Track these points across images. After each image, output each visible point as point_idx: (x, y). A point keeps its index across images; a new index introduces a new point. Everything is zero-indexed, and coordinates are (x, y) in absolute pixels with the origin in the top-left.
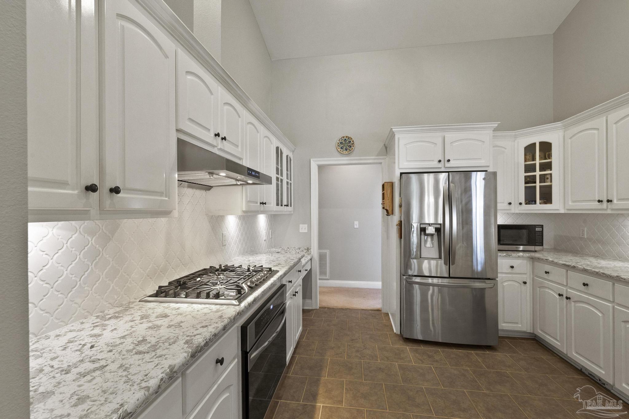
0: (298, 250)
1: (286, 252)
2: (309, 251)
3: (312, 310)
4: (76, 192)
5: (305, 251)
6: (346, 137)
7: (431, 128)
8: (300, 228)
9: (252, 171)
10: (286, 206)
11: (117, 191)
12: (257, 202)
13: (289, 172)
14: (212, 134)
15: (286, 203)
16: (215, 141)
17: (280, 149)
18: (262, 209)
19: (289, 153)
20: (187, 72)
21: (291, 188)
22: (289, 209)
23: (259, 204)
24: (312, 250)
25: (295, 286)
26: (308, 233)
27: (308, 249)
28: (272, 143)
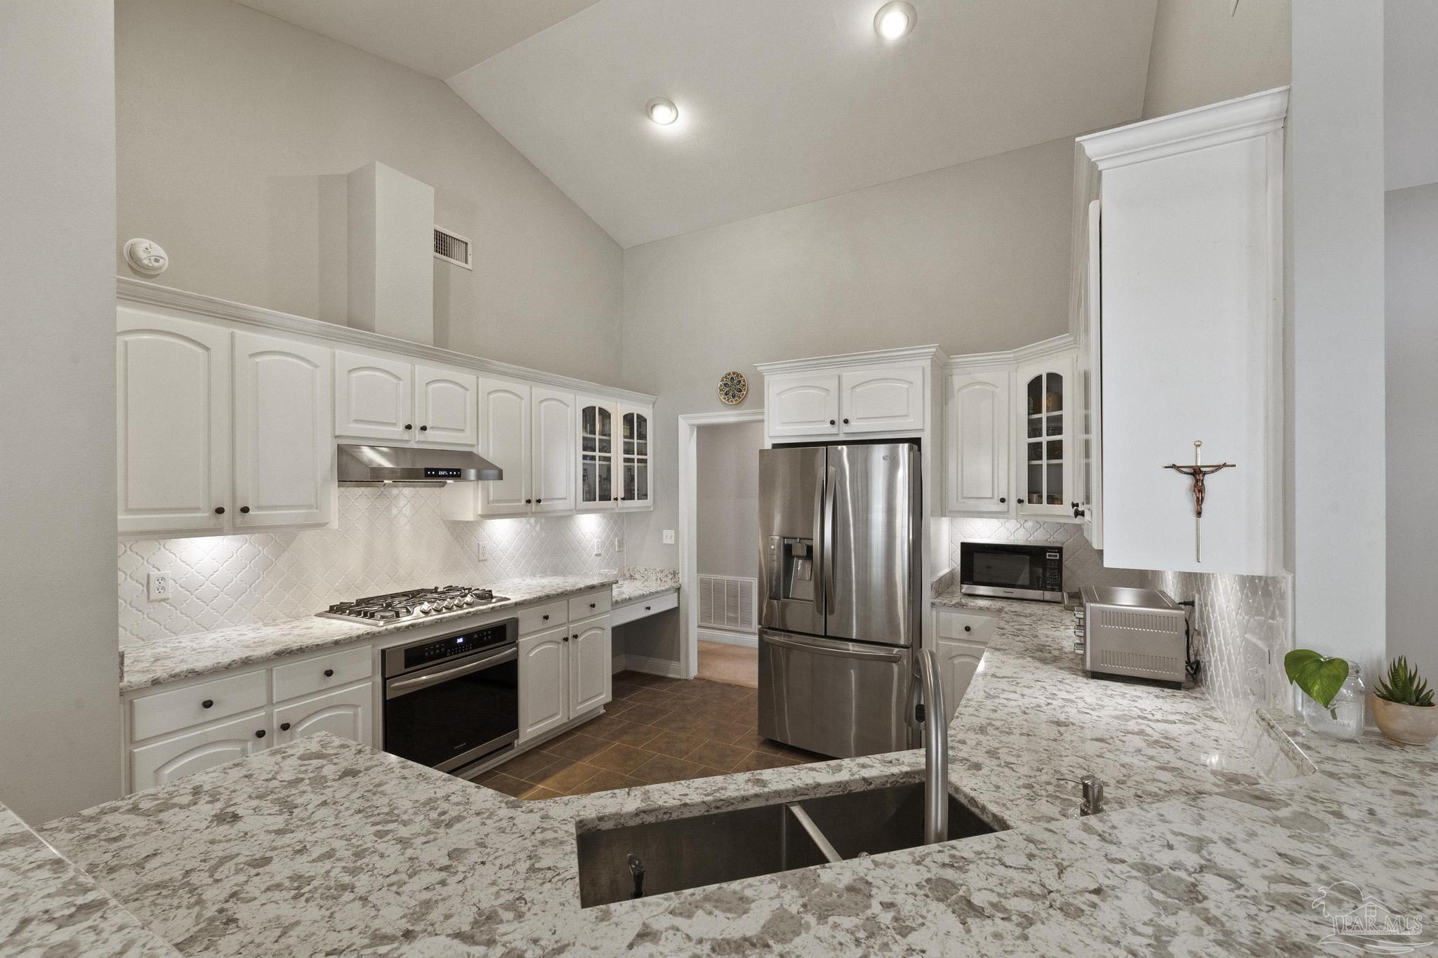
0: (660, 573)
1: (642, 577)
2: (676, 576)
3: (680, 680)
4: (206, 514)
5: (671, 576)
6: (734, 373)
7: (819, 362)
8: (664, 536)
9: (437, 470)
10: (623, 499)
11: (245, 510)
12: (519, 501)
13: (636, 441)
14: (401, 428)
15: (621, 494)
16: (406, 435)
17: (600, 409)
18: (534, 510)
19: (636, 409)
20: (350, 371)
21: (646, 467)
22: (636, 503)
23: (523, 502)
24: (680, 575)
25: (574, 628)
26: (676, 545)
27: (675, 574)
28: (568, 406)
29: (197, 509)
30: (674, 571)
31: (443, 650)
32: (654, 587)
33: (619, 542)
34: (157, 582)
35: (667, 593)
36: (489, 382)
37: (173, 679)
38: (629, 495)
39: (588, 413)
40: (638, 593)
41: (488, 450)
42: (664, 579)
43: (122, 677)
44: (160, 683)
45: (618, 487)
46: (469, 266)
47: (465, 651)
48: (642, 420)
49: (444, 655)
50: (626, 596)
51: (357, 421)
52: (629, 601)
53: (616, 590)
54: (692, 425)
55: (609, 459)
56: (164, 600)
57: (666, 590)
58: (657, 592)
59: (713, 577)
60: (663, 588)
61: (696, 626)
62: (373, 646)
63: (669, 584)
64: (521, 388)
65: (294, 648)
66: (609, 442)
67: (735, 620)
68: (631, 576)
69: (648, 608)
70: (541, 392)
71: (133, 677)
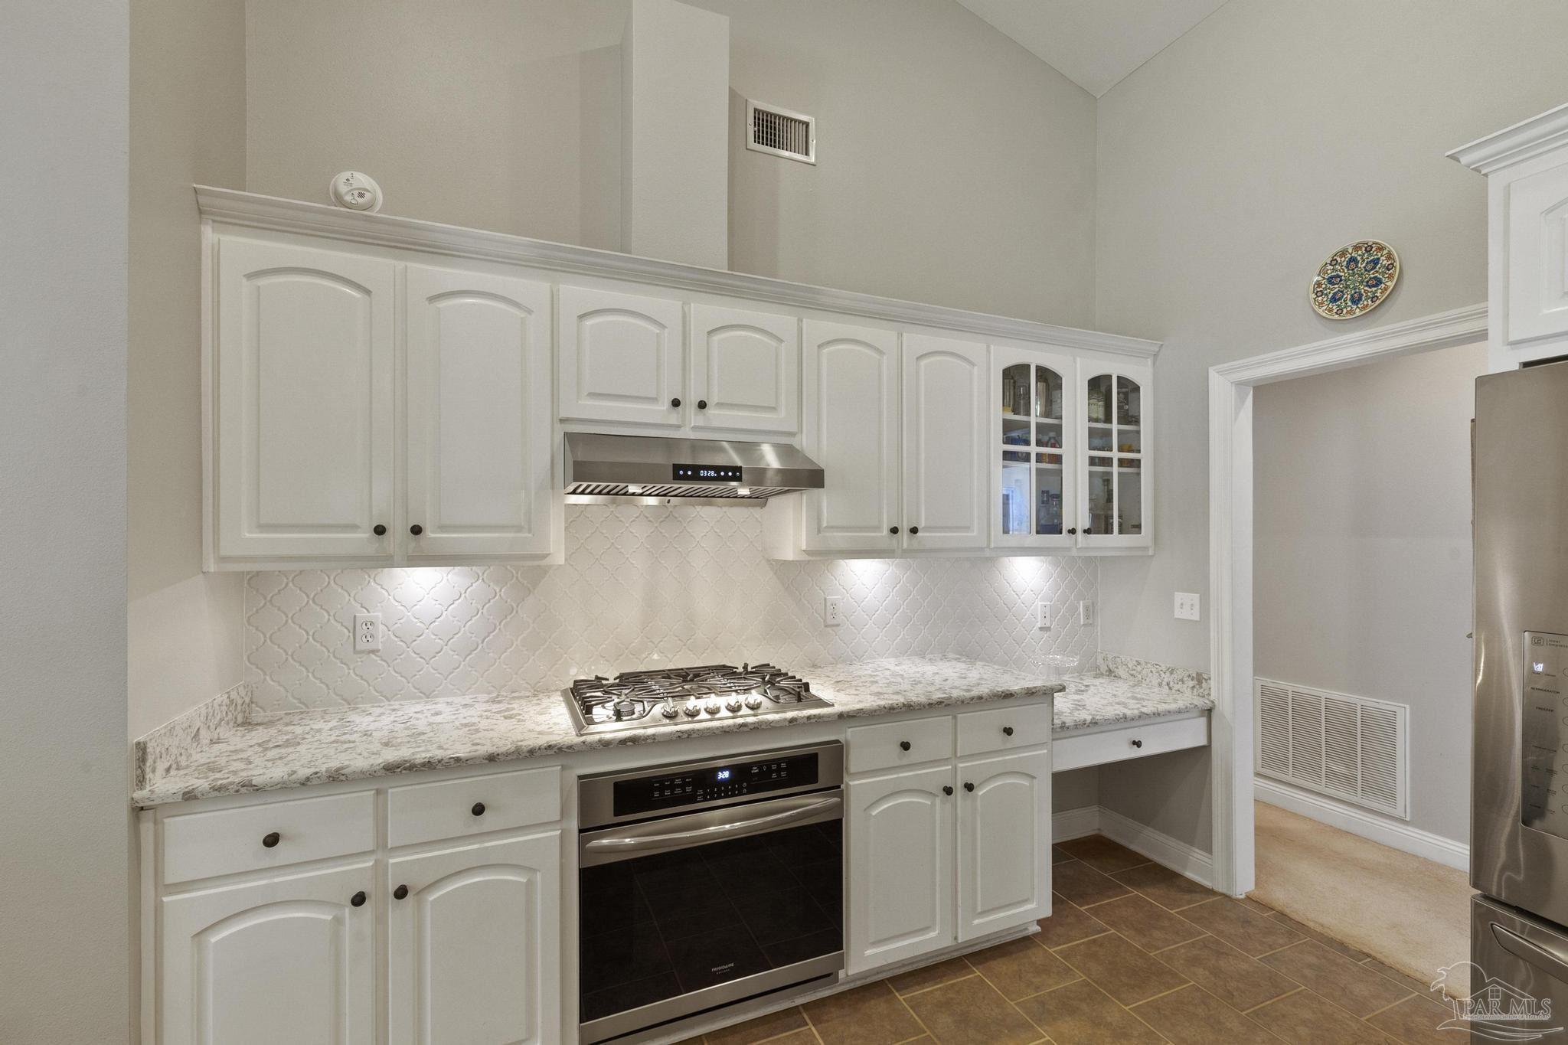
0: (1168, 674)
1: (1132, 675)
2: (1204, 684)
3: (1212, 891)
4: (367, 535)
5: (1191, 683)
6: (1357, 248)
8: (1177, 604)
9: (696, 469)
10: (1087, 531)
11: (416, 530)
12: (878, 528)
13: (1115, 426)
14: (666, 404)
15: (1084, 521)
16: (674, 417)
17: (1039, 369)
18: (905, 546)
19: (1115, 367)
20: (581, 317)
21: (1139, 474)
22: (1115, 540)
23: (885, 532)
24: (1212, 683)
25: (966, 770)
26: (1202, 625)
27: (1200, 679)
28: (973, 364)
29: (353, 527)
30: (1198, 674)
31: (689, 789)
32: (1153, 700)
33: (1087, 608)
34: (364, 627)
35: (1180, 716)
36: (820, 327)
37: (216, 793)
38: (1101, 523)
39: (1014, 377)
40: (1111, 712)
41: (819, 442)
42: (1177, 687)
43: (141, 781)
44: (196, 798)
45: (1076, 508)
46: (812, 159)
47: (733, 795)
48: (1130, 389)
49: (692, 799)
50: (1085, 716)
51: (593, 395)
52: (1093, 726)
53: (1061, 702)
54: (1240, 384)
55: (1057, 459)
56: (373, 652)
57: (1179, 712)
58: (1157, 714)
59: (1289, 687)
60: (1173, 707)
61: (1253, 775)
62: (563, 768)
63: (1187, 698)
64: (881, 334)
65: (418, 761)
66: (1058, 429)
67: (1349, 781)
68: (1110, 671)
69: (1138, 744)
70: (918, 340)
71: (162, 785)
